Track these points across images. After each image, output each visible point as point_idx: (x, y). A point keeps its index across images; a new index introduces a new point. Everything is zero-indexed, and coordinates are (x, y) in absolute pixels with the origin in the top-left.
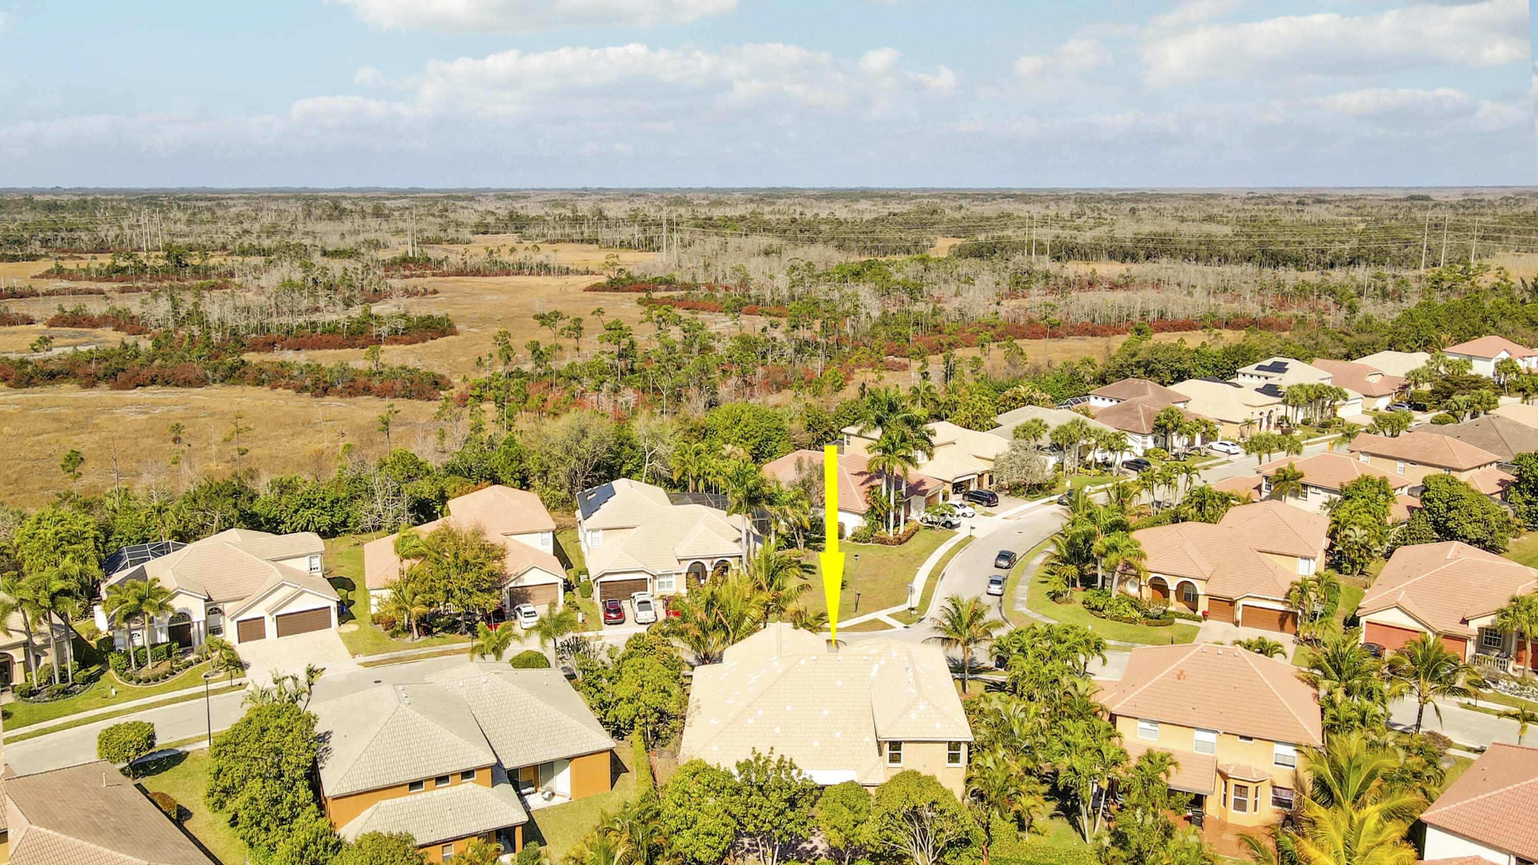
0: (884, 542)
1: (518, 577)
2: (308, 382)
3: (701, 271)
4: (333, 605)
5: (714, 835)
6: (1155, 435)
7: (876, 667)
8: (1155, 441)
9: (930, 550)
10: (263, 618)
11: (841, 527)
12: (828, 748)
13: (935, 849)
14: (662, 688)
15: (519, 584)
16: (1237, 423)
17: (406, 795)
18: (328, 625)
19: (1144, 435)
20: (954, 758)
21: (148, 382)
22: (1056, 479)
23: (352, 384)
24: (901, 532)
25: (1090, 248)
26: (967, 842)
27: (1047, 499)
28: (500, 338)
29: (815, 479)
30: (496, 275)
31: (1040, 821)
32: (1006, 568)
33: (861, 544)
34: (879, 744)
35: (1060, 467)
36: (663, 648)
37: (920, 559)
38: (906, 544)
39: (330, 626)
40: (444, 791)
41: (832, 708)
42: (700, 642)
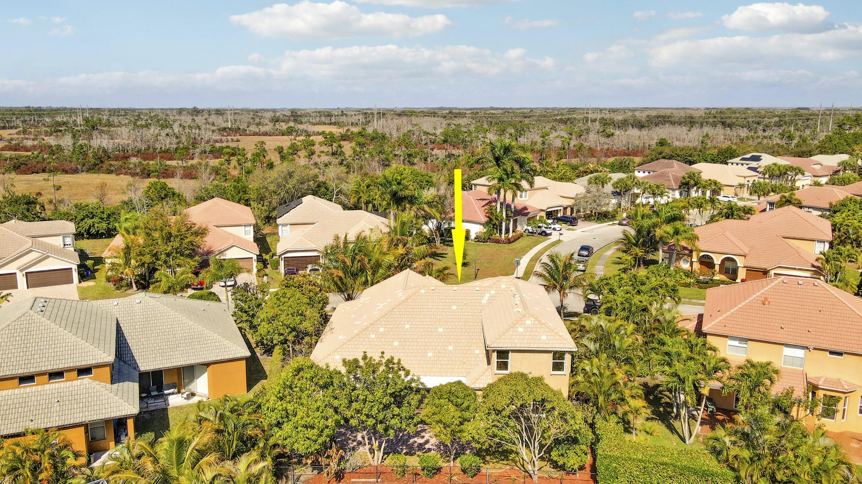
0: (498, 242)
1: (221, 252)
2: (138, 170)
3: (395, 131)
4: (74, 267)
5: (313, 428)
6: (681, 190)
7: (488, 295)
8: (681, 194)
9: (531, 247)
10: (15, 274)
11: (468, 232)
12: (441, 359)
13: (541, 446)
14: (300, 312)
15: (222, 257)
16: (733, 186)
17: (15, 388)
18: (71, 281)
19: (673, 190)
20: (558, 366)
21: (40, 171)
22: (616, 211)
23: (166, 171)
24: (510, 236)
25: (621, 123)
26: (575, 441)
27: (612, 223)
28: (259, 145)
29: (448, 196)
30: (277, 135)
31: (639, 422)
32: (586, 256)
33: (482, 243)
34: (487, 352)
35: (619, 206)
36: (310, 287)
37: (524, 251)
38: (513, 243)
39: (73, 283)
40: (57, 385)
41: (446, 327)
42: (343, 283)
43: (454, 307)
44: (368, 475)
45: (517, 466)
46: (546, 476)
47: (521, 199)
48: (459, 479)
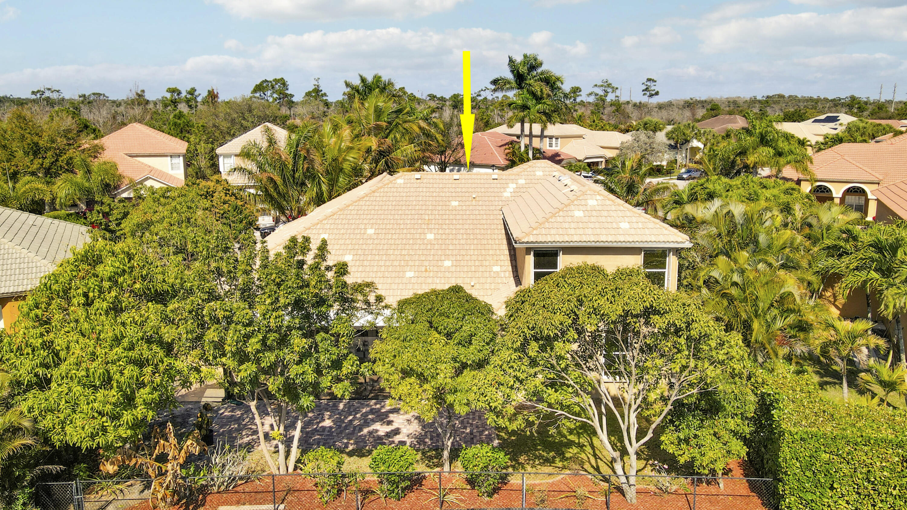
1: (131, 187)
7: (512, 186)
12: (429, 280)
35: (675, 162)
41: (440, 231)
42: (279, 193)
43: (455, 203)
44: (259, 496)
45: (586, 471)
46: (652, 488)
47: (551, 148)
48: (461, 500)
